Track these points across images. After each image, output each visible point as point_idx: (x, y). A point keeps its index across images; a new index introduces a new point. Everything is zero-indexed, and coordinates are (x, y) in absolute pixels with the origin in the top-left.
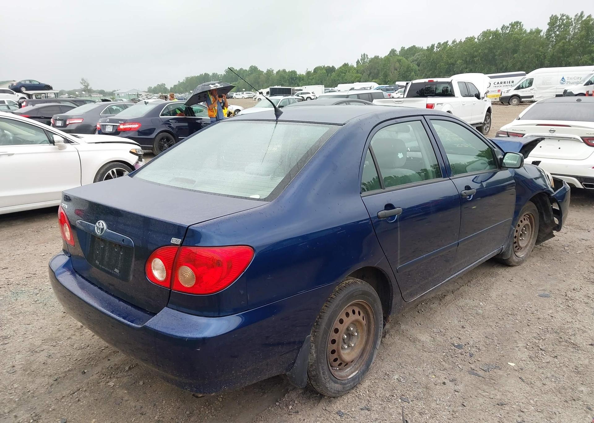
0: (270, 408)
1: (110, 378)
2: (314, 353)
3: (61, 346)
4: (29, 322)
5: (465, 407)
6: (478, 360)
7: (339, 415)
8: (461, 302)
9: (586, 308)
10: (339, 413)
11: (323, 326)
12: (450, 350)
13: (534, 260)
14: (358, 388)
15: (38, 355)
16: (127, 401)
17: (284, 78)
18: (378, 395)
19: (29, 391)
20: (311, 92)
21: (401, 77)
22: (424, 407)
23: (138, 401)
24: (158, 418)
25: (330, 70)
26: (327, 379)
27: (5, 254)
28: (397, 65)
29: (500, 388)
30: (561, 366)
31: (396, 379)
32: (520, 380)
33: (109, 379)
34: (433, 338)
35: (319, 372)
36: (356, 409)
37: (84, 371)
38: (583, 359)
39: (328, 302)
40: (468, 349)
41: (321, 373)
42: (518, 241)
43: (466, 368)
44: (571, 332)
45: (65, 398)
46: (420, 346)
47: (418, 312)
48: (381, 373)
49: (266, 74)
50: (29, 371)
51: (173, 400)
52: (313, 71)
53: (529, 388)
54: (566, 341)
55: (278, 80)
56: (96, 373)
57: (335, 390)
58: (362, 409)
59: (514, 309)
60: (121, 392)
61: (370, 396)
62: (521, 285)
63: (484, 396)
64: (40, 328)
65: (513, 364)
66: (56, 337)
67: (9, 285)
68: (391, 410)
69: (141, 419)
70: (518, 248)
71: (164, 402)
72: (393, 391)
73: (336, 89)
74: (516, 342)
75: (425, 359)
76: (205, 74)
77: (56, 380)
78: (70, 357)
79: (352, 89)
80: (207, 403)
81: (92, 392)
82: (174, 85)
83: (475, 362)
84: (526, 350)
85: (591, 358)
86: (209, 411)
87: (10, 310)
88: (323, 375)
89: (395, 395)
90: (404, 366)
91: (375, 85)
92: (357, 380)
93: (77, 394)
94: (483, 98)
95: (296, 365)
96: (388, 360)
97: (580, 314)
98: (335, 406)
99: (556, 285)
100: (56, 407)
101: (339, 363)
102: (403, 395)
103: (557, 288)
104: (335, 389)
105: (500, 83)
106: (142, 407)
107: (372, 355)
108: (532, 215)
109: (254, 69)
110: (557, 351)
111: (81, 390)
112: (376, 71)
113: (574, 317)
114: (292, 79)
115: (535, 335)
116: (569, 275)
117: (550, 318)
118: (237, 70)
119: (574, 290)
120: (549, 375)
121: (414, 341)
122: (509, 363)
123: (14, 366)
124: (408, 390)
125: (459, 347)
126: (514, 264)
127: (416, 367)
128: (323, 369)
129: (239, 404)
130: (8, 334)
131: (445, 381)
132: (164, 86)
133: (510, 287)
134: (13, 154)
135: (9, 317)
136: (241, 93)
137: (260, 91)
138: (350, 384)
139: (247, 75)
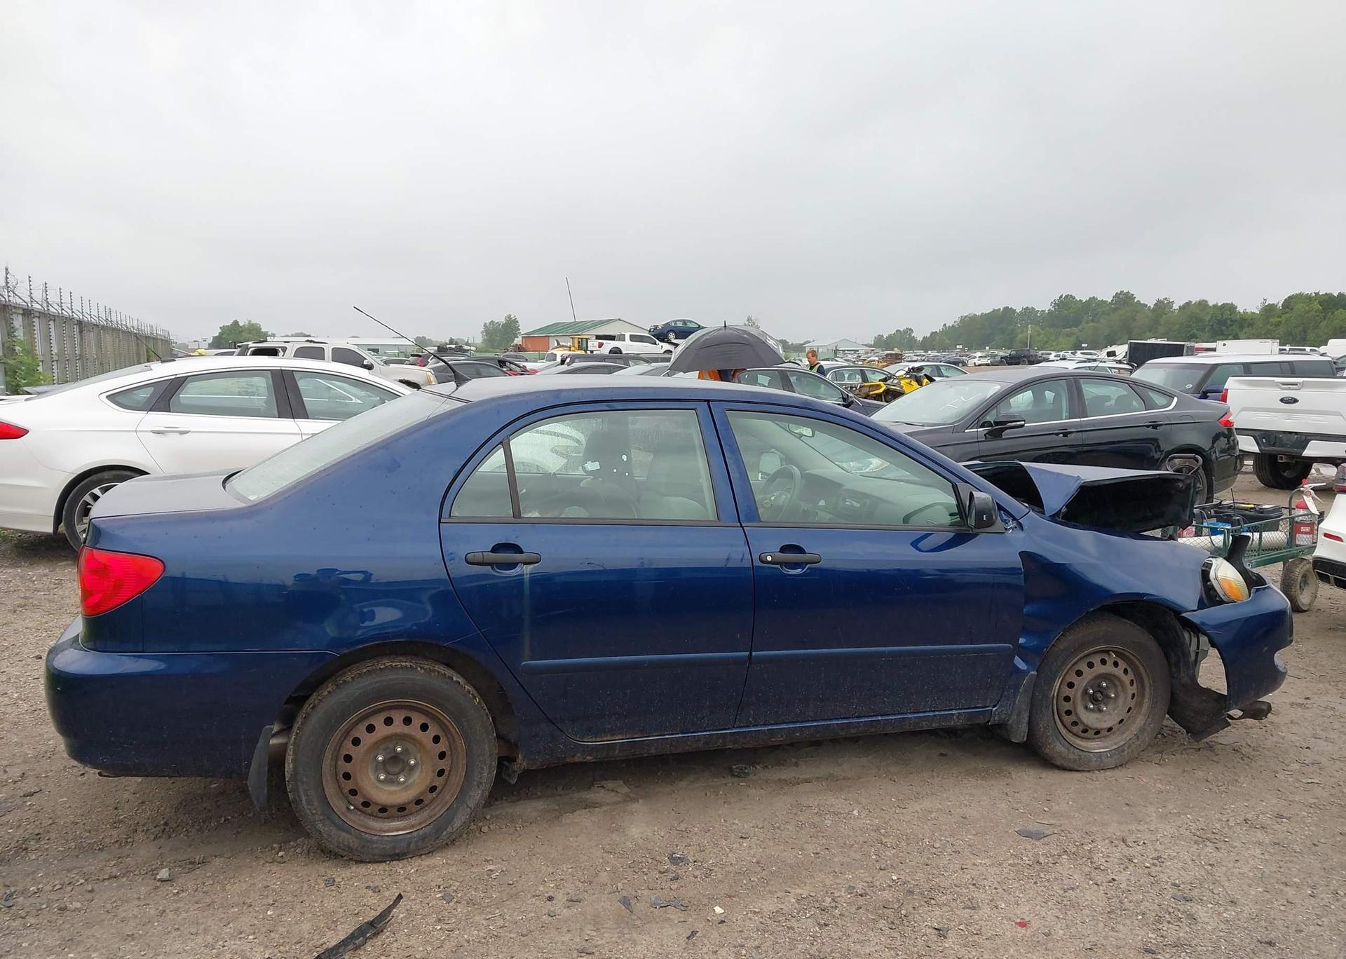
7: (326, 884)
10: (331, 882)
17: (1199, 320)
26: (317, 814)
36: (361, 885)
42: (1077, 709)
44: (942, 899)
52: (1280, 306)
55: (1182, 324)
58: (367, 888)
59: (911, 837)
65: (719, 911)
70: (1081, 728)
74: (802, 883)
76: (1006, 309)
82: (933, 333)
88: (307, 805)
92: (405, 844)
101: (362, 800)
104: (341, 841)
108: (1135, 655)
109: (1124, 300)
118: (1081, 301)
119: (1124, 841)
122: (717, 908)
132: (910, 335)
136: (1070, 352)
137: (1110, 349)
138: (385, 846)
139: (1103, 313)
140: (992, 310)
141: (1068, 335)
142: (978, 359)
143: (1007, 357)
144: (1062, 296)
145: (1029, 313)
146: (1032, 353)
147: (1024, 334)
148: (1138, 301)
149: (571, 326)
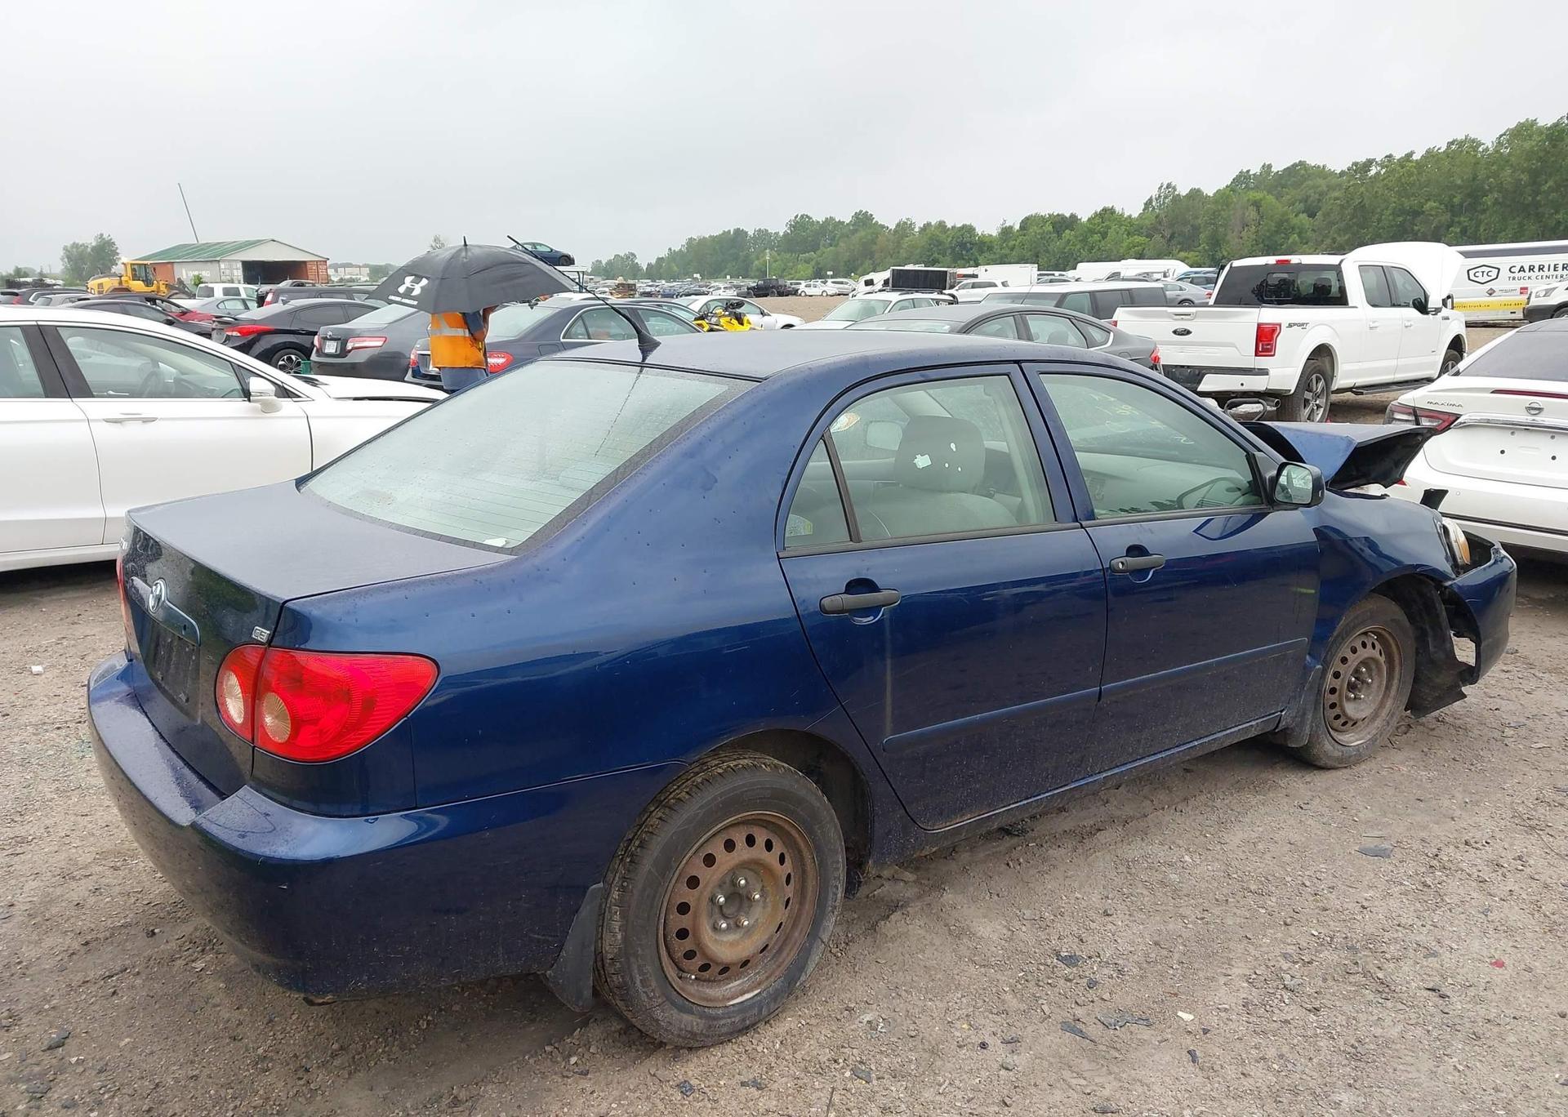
0: (527, 1057)
1: (203, 950)
2: (617, 930)
3: (130, 869)
4: (85, 811)
5: (1006, 1108)
6: (1102, 999)
7: (682, 1092)
8: (1134, 850)
9: (1474, 895)
10: (685, 1088)
11: (647, 864)
12: (1042, 967)
13: (1397, 757)
14: (759, 1033)
15: (74, 884)
16: (215, 1006)
17: (940, 243)
18: (798, 1055)
19: (19, 963)
20: (999, 283)
21: (1261, 245)
22: (901, 1095)
23: (238, 1008)
24: (265, 1051)
25: (1063, 224)
26: (655, 997)
27: (101, 652)
28: (1252, 214)
29: (1124, 1071)
30: (1316, 1035)
31: (865, 1021)
32: (1186, 1058)
33: (198, 952)
34: (1010, 933)
35: (632, 978)
36: (730, 1082)
37: (152, 931)
38: (1388, 1022)
39: (667, 810)
40: (1092, 969)
41: (638, 982)
42: (1341, 701)
43: (1061, 1015)
44: (1392, 950)
45: (89, 984)
46: (969, 948)
47: (1008, 864)
48: (836, 1003)
49: (896, 231)
50: (39, 919)
51: (317, 1015)
52: (1017, 227)
53: (1199, 1079)
54: (1366, 974)
55: (923, 247)
56: (177, 937)
57: (681, 1030)
58: (743, 1084)
59: (1270, 878)
60: (214, 986)
61: (782, 1055)
62: (1325, 820)
63: (1070, 1087)
64: (104, 825)
65: (1187, 1017)
66: (128, 850)
67: (80, 722)
68: (814, 1095)
69: (227, 1049)
70: (1342, 720)
71: (294, 1017)
72: (842, 1050)
73: (1070, 274)
74: (1229, 960)
75: (964, 981)
76: (737, 231)
77: (87, 943)
78: (139, 896)
79: (1115, 276)
80: (390, 1031)
81: (152, 978)
82: (659, 259)
83: (1092, 1002)
84: (1245, 985)
85: (1413, 1022)
86: (387, 1049)
87: (58, 780)
88: (643, 987)
89: (841, 1061)
90: (903, 993)
91: (1178, 267)
92: (756, 1011)
93: (118, 979)
94: (1437, 311)
95: (563, 953)
96: (870, 975)
97: (1449, 906)
98: (683, 1070)
99: (1424, 828)
100: (62, 1003)
101: (700, 963)
102: (861, 1062)
103: (1423, 834)
104: (683, 1026)
105: (1527, 269)
106: (240, 1023)
107: (805, 953)
108: (1390, 633)
109: (863, 220)
110: (1328, 996)
111: (128, 971)
112: (1187, 229)
113: (1426, 914)
114: (963, 245)
115: (1291, 950)
116: (1477, 803)
117: (1358, 909)
118: (818, 222)
119: (1467, 843)
120: (1271, 1053)
121: (960, 933)
122: (1180, 1014)
123: (12, 905)
124: (881, 1052)
125: (1071, 960)
126: (1330, 763)
127: (930, 1000)
128: (641, 973)
129: (463, 1040)
130: (31, 832)
131: (989, 1040)
132: (632, 260)
133: (1291, 821)
134: (153, 420)
135: (49, 796)
136: (820, 280)
137: (868, 277)
138: (733, 1020)
139: (843, 236)
140: (721, 232)
141: (807, 261)
142: (723, 290)
143: (754, 287)
144: (797, 216)
145: (762, 235)
146: (780, 283)
147: (761, 261)
148: (877, 222)
149: (202, 249)
